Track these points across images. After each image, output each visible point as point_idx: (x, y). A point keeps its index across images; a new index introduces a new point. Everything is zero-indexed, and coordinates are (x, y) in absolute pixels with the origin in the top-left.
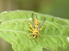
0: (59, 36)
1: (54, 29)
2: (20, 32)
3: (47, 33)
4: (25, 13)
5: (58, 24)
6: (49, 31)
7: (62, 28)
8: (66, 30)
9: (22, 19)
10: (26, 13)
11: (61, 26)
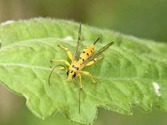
0: (135, 78)
1: (122, 62)
2: (44, 68)
3: (107, 72)
5: (132, 51)
6: (111, 66)
7: (141, 61)
8: (150, 65)
9: (49, 38)
10: (58, 25)
11: (140, 57)
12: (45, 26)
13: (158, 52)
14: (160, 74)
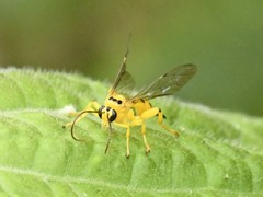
0: (205, 189)
1: (177, 156)
2: (16, 170)
3: (146, 176)
4: (43, 83)
5: (198, 135)
6: (154, 165)
7: (217, 152)
8: (234, 162)
9: (28, 110)
10: (46, 83)
11: (213, 146)
12: (19, 83)
13: (253, 136)
14: (255, 180)
